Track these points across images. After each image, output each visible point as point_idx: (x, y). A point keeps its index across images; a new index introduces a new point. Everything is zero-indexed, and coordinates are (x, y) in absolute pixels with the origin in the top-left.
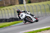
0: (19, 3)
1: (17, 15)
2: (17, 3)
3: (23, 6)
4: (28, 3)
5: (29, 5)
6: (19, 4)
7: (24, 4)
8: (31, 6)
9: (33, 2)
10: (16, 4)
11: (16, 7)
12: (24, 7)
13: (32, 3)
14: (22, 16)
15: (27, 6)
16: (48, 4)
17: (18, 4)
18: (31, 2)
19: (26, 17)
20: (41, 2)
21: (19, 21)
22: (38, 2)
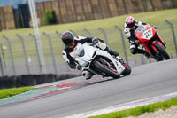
0: (16, 22)
1: (64, 52)
2: (7, 23)
3: (30, 34)
4: (46, 25)
5: (51, 29)
6: (17, 27)
7: (32, 28)
8: (57, 32)
9: (64, 20)
10: (5, 28)
11: (4, 36)
12: (34, 36)
13: (63, 23)
14: (82, 54)
15: (44, 33)
16: (116, 27)
17: (10, 28)
18: (58, 18)
19: (97, 58)
20: (94, 19)
21: (15, 89)
22: (82, 20)
